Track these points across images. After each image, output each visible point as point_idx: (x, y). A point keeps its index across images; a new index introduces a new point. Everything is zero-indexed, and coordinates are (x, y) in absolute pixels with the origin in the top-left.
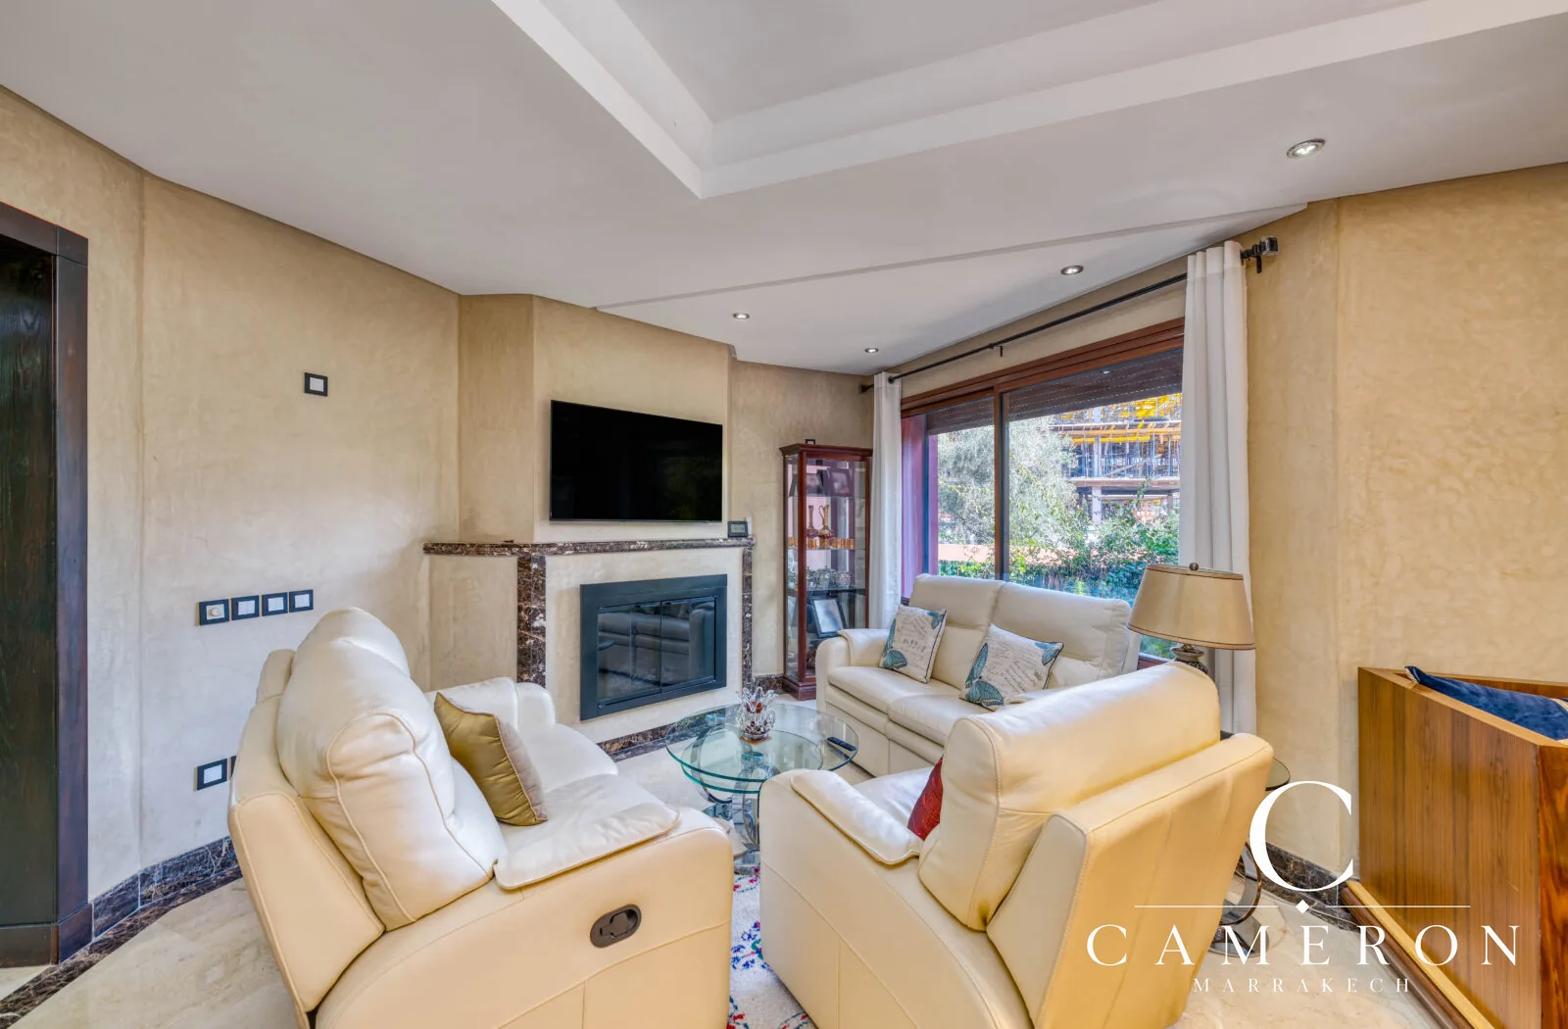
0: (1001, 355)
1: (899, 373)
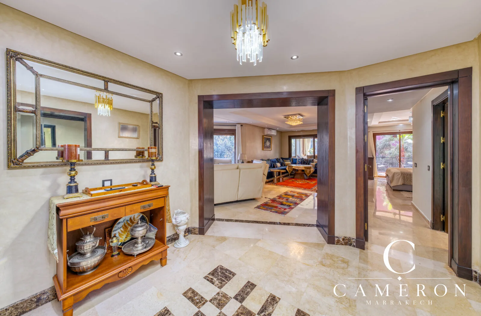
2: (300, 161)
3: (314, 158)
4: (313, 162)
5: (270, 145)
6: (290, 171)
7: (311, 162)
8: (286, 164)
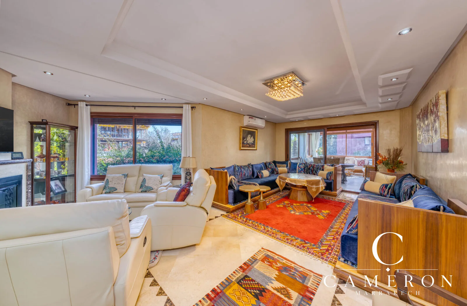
0: (135, 109)
1: (90, 103)
2: (302, 166)
3: (325, 163)
4: (323, 170)
5: (254, 141)
6: (281, 186)
7: (320, 169)
8: (279, 172)
